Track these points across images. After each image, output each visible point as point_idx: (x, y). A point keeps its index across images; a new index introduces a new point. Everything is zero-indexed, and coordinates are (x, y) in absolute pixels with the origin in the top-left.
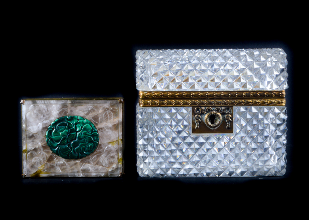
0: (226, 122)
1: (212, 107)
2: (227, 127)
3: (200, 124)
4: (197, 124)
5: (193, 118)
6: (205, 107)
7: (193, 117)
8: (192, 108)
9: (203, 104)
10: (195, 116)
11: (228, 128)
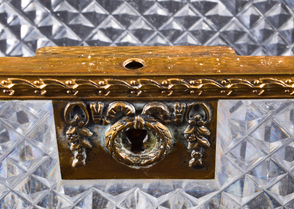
0: (189, 147)
1: (131, 102)
2: (191, 162)
3: (87, 153)
4: (76, 153)
5: (61, 136)
6: (103, 101)
7: (61, 131)
8: (55, 106)
9: (97, 94)
10: (65, 130)
11: (196, 165)
